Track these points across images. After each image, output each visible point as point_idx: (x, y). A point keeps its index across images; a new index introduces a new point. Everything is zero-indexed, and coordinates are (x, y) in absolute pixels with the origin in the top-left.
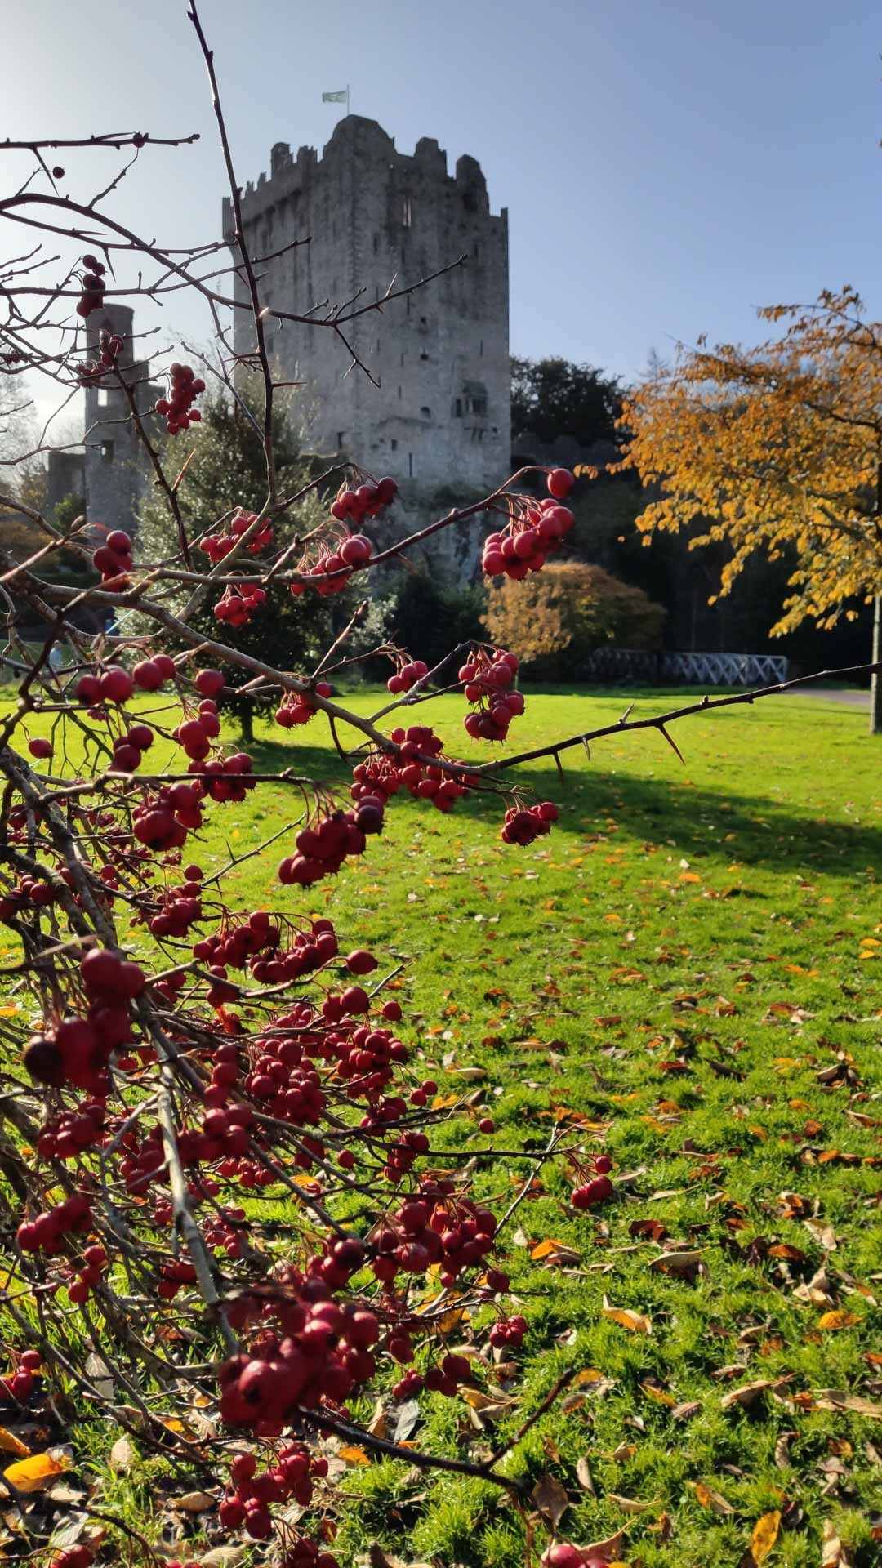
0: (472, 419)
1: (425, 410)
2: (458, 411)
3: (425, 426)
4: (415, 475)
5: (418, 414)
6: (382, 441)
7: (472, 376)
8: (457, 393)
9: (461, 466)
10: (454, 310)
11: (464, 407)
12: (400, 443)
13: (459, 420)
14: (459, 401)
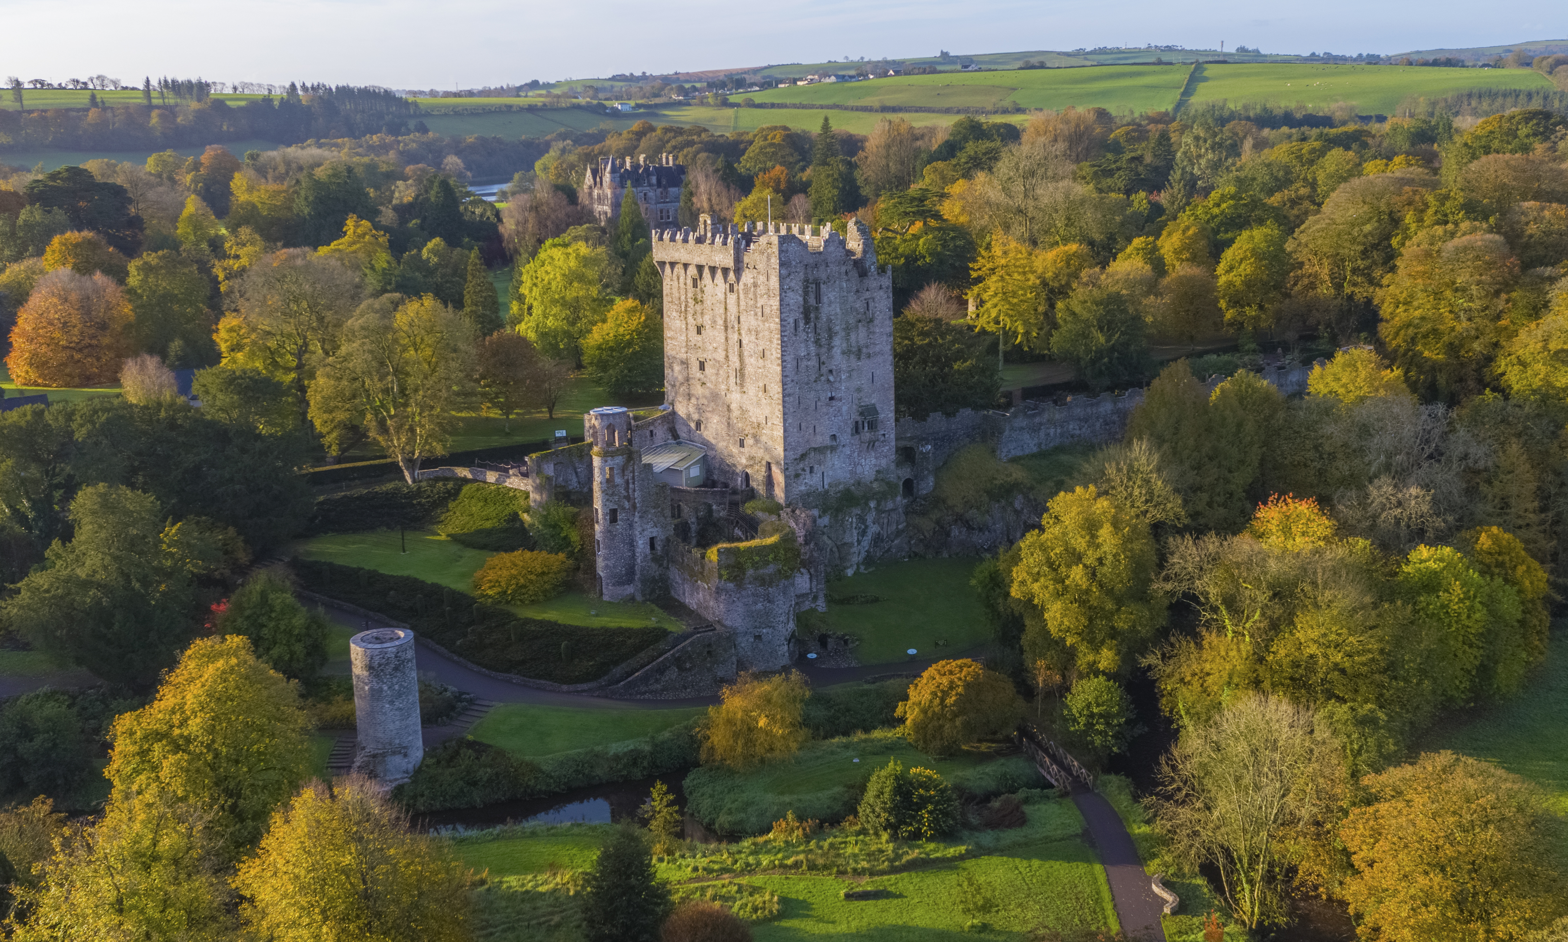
0: (867, 435)
1: (834, 437)
2: (857, 429)
3: (833, 449)
4: (826, 487)
5: (828, 442)
6: (804, 470)
7: (867, 401)
8: (856, 417)
9: (859, 469)
10: (852, 357)
11: (860, 426)
12: (816, 467)
13: (858, 436)
14: (857, 422)
